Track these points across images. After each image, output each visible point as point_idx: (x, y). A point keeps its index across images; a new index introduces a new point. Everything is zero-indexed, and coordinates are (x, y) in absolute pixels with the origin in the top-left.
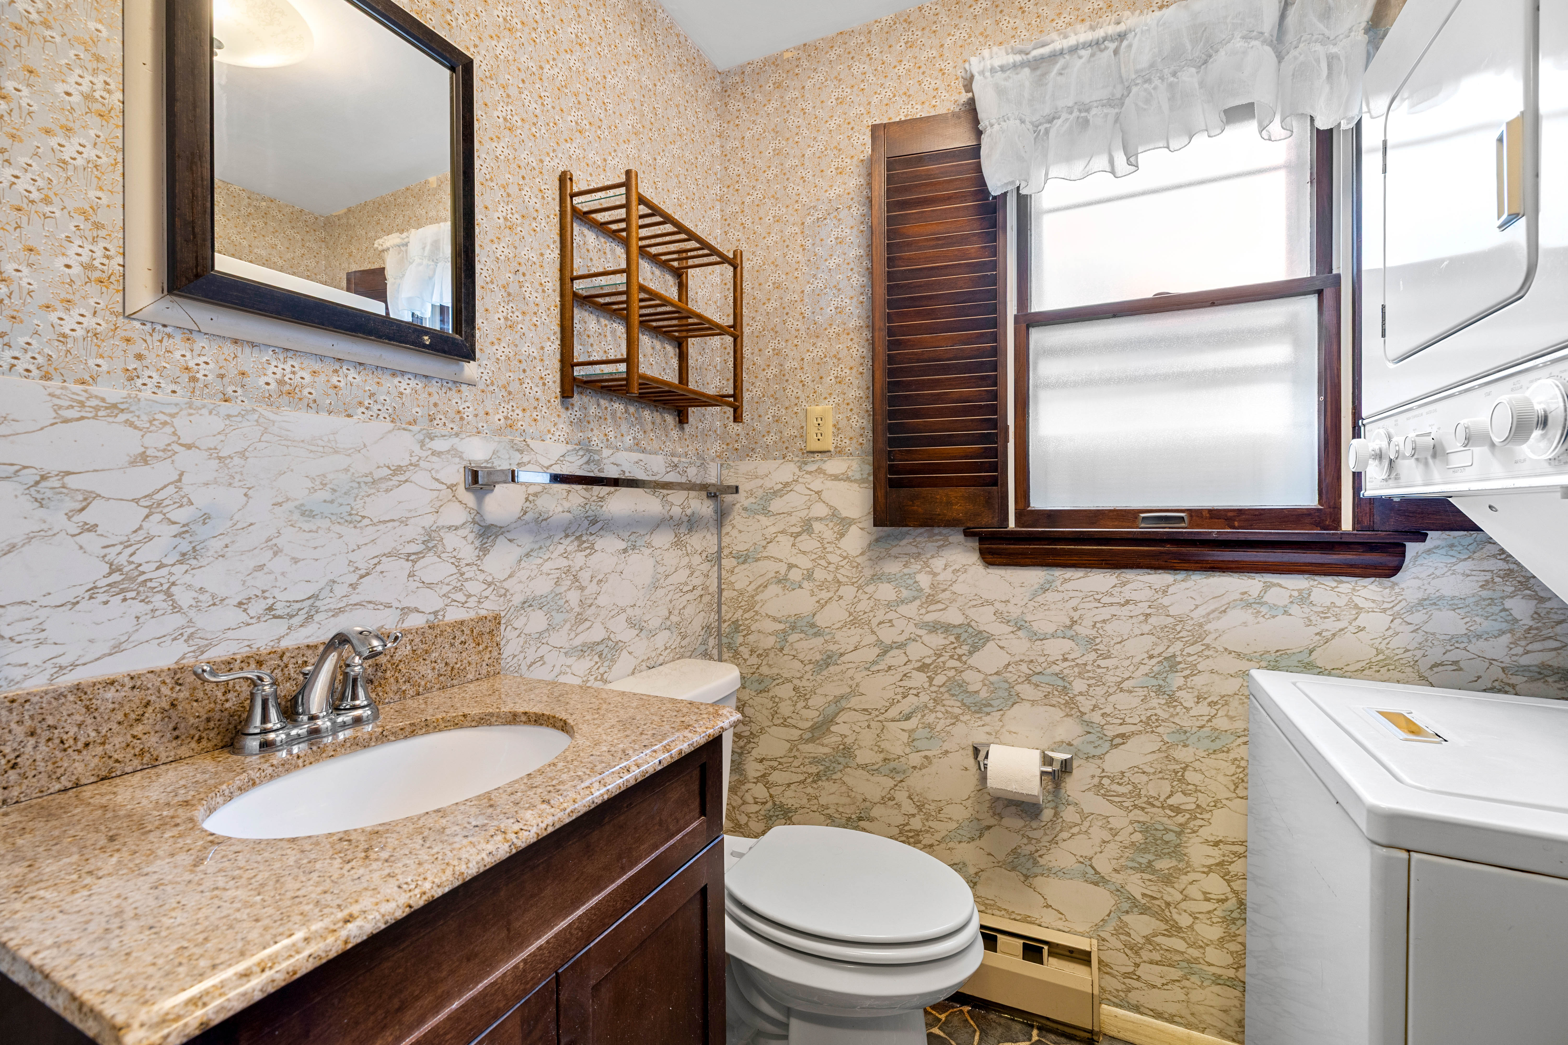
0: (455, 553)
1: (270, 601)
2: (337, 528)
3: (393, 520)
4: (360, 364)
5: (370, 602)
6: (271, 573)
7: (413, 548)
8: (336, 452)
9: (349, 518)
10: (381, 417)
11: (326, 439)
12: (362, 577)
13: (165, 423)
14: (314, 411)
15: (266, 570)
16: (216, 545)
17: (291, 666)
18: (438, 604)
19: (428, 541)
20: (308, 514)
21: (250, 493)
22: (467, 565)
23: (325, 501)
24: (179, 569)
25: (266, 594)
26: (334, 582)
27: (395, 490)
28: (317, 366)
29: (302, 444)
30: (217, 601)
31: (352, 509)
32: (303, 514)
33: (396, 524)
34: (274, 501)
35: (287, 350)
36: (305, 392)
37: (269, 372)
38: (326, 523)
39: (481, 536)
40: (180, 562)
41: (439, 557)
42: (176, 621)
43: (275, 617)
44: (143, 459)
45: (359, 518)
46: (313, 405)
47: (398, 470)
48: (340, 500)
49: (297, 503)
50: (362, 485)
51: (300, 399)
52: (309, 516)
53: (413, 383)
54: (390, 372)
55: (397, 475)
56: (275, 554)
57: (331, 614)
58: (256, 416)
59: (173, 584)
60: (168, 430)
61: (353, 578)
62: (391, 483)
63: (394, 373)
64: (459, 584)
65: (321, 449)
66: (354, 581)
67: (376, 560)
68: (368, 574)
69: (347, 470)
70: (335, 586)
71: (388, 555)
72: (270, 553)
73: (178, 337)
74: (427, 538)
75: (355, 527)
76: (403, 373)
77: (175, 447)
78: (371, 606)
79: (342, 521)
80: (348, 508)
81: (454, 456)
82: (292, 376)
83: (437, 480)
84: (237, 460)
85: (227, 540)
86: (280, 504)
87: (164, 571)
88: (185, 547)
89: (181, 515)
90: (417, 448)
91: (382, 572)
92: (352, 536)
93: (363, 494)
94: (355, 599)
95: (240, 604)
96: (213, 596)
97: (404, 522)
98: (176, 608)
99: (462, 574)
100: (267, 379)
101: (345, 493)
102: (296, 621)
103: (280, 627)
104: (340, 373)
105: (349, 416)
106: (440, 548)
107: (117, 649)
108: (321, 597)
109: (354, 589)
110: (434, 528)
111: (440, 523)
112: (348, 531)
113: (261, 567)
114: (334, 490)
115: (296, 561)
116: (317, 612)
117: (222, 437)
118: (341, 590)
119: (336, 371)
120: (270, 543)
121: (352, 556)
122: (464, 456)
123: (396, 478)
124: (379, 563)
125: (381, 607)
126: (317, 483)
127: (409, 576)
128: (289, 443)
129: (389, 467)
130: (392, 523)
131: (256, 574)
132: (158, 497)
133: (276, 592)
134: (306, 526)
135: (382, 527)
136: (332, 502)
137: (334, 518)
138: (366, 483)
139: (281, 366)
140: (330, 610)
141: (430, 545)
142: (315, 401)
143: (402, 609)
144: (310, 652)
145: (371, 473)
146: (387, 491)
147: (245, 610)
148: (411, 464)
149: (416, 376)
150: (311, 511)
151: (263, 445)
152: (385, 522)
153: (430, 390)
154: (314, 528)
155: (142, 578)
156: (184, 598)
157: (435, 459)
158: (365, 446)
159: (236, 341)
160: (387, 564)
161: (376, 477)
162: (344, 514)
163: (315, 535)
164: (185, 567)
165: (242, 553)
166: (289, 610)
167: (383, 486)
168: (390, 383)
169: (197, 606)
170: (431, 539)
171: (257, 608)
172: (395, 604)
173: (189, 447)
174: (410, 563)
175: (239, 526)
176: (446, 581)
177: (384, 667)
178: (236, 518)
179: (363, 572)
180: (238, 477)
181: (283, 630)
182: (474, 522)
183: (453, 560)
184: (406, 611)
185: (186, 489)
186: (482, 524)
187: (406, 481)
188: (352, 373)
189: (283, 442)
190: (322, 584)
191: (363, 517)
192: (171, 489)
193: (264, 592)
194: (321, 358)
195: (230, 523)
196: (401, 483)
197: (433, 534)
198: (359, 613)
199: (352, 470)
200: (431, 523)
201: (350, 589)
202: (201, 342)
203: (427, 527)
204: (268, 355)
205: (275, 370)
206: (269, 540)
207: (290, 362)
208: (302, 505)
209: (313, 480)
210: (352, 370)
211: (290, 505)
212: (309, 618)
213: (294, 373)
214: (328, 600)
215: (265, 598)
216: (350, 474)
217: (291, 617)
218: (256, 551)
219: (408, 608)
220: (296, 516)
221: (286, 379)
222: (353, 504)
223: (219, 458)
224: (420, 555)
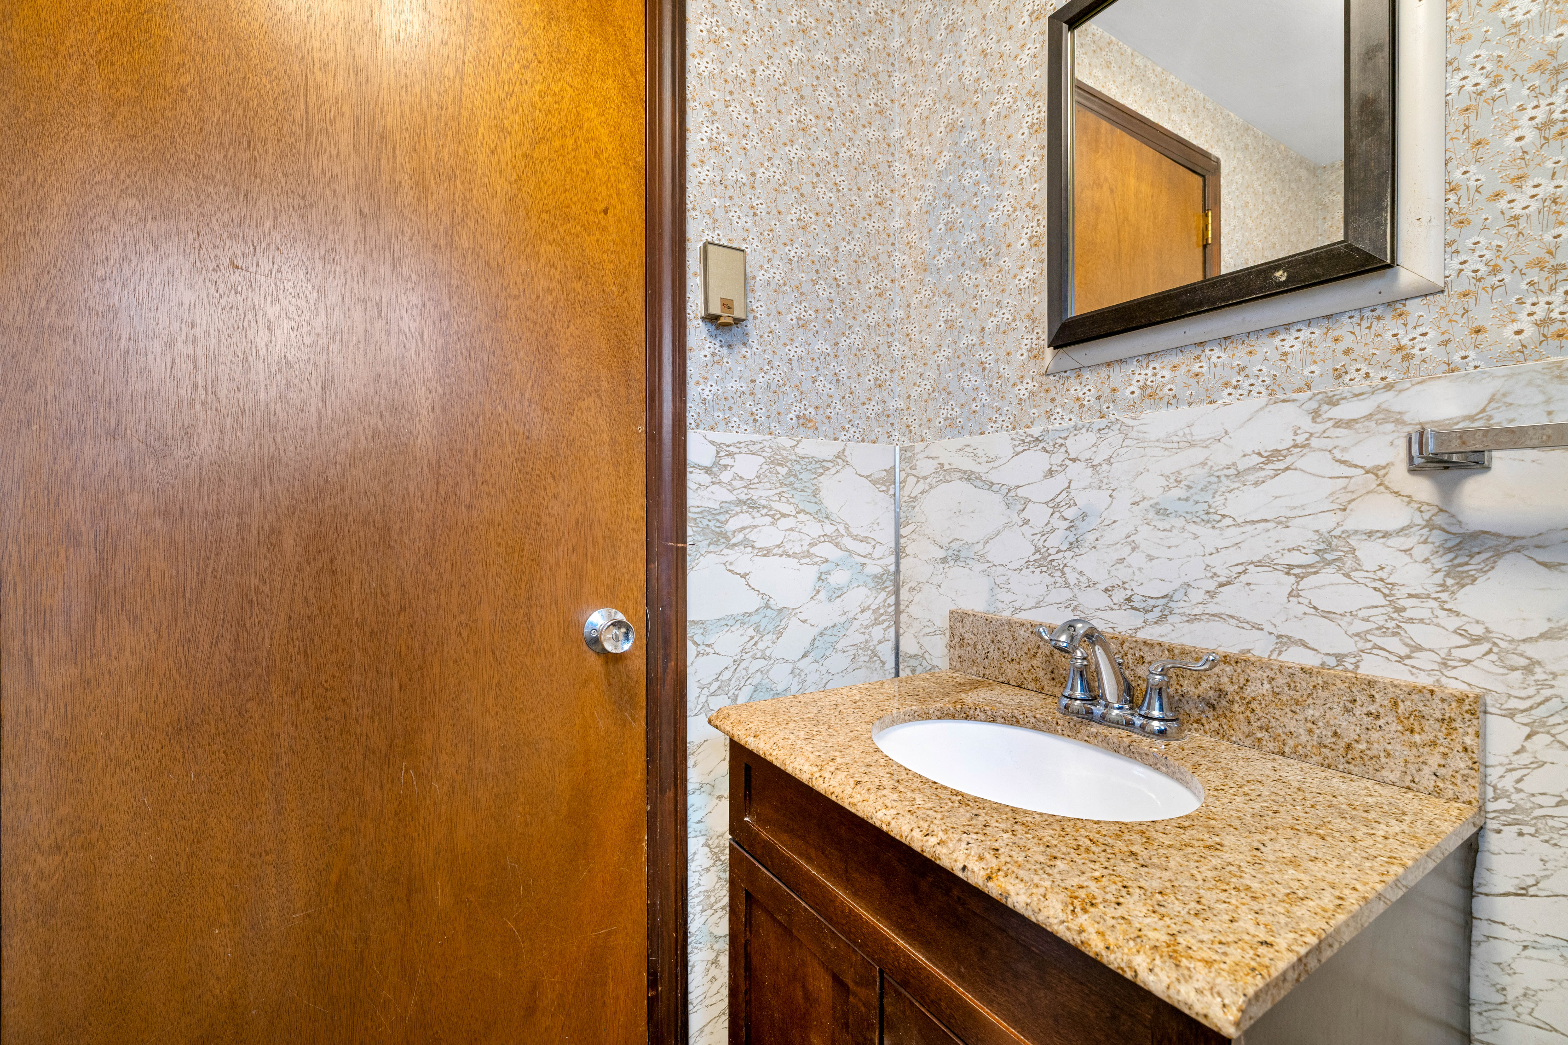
0: (1380, 574)
1: (1129, 593)
2: (1192, 528)
3: (1266, 521)
4: (1226, 338)
5: (1232, 617)
6: (1129, 566)
7: (1297, 558)
8: (1192, 445)
9: (1206, 517)
10: (1254, 393)
11: (1181, 433)
12: (1221, 585)
13: (1061, 445)
14: (1174, 407)
15: (1125, 564)
16: (1090, 537)
17: (1129, 656)
18: (1347, 646)
19: (1325, 551)
20: (1162, 512)
21: (1114, 494)
22: (1411, 596)
23: (1179, 499)
24: (1069, 554)
25: (1126, 586)
26: (1189, 585)
27: (1269, 482)
28: (1176, 359)
29: (1157, 444)
30: (1092, 584)
31: (1210, 506)
32: (1157, 513)
33: (1270, 525)
34: (1133, 500)
35: (1149, 355)
36: (1166, 390)
37: (1134, 382)
38: (1179, 522)
39: (1450, 550)
40: (1069, 549)
41: (1348, 576)
42: (1066, 594)
43: (1133, 608)
44: (1050, 473)
45: (1219, 518)
46: (1174, 401)
47: (1275, 455)
48: (1196, 498)
49: (1152, 502)
50: (1223, 479)
51: (1161, 399)
52: (1163, 515)
53: (1305, 334)
54: (1268, 332)
55: (1272, 462)
56: (1133, 550)
57: (1186, 619)
58: (1118, 426)
59: (1065, 565)
60: (1063, 449)
61: (1211, 585)
62: (1262, 474)
63: (1273, 332)
64: (1391, 624)
65: (1176, 445)
66: (1212, 589)
67: (1240, 569)
68: (1229, 583)
69: (1204, 464)
70: (1190, 590)
71: (1258, 564)
72: (1128, 549)
73: (1073, 376)
74: (1322, 546)
75: (1213, 527)
76: (1287, 327)
77: (1067, 462)
78: (1234, 622)
79: (1198, 520)
80: (1206, 506)
81: (1385, 421)
82: (1153, 378)
83: (1344, 462)
84: (1105, 467)
85: (1097, 534)
86: (1136, 503)
87: (1060, 555)
88: (1072, 539)
89: (1070, 513)
90: (1306, 423)
91: (1248, 584)
92: (1209, 537)
93: (1223, 489)
94: (1212, 608)
95: (1106, 590)
96: (1089, 580)
97: (1283, 523)
98: (1067, 584)
99: (1400, 610)
100: (1131, 389)
101: (1202, 490)
102: (1152, 617)
103: (1137, 619)
104: (1203, 358)
105: (1212, 402)
106: (1349, 563)
107: (1038, 605)
108: (1175, 599)
109: (1212, 597)
110: (1338, 532)
111: (1349, 525)
112: (1203, 531)
113: (1121, 561)
114: (1189, 487)
115: (1151, 558)
116: (1171, 613)
117: (1094, 449)
118: (1197, 596)
119: (1198, 357)
120: (1129, 539)
121: (1209, 560)
122: (1407, 418)
123: (1271, 466)
124: (1245, 572)
125: (1248, 627)
126: (1172, 480)
127: (1290, 595)
128: (1145, 444)
129: (1259, 454)
130: (1263, 524)
131: (1118, 566)
132: (1057, 500)
133: (1134, 585)
134: (1160, 525)
135: (1249, 528)
136: (1187, 499)
137: (1188, 517)
138: (1227, 476)
139: (1144, 372)
140: (1184, 614)
141: (1329, 557)
142: (1175, 396)
143: (1279, 637)
144: (1147, 649)
145: (1234, 464)
146: (1256, 484)
147: (1110, 596)
148: (1296, 446)
149: (1309, 322)
150: (1166, 509)
151: (1124, 450)
152: (1253, 522)
153: (1336, 333)
154: (1168, 527)
155: (1050, 558)
156: (1072, 578)
157: (1339, 432)
158: (1226, 433)
159: (1109, 364)
160: (1255, 574)
161: (1241, 468)
162: (1201, 513)
163: (1169, 534)
164: (1072, 554)
165: (1108, 546)
166: (1144, 605)
167: (1251, 478)
168: (1267, 347)
169: (1078, 585)
170: (1330, 548)
171: (1119, 596)
172: (1268, 627)
173: (1074, 460)
174: (1292, 579)
175: (1106, 523)
176: (1364, 613)
177: (1229, 697)
178: (1103, 516)
179: (1223, 579)
180: (1105, 481)
181: (1139, 623)
182: (1430, 525)
183: (1378, 584)
184: (1284, 641)
185: (1073, 493)
186: (1454, 529)
187: (1287, 469)
188: (1217, 352)
189: (1141, 445)
190: (1176, 584)
191: (1224, 516)
192: (1064, 494)
193: (1124, 583)
194: (1181, 349)
195: (1099, 520)
196: (1277, 473)
197: (1335, 542)
198: (1217, 626)
199: (1210, 463)
200: (1332, 525)
201: (1207, 597)
202: (1086, 374)
203: (1324, 530)
204: (1133, 366)
205: (1139, 377)
206: (1128, 537)
207: (1152, 365)
208: (1157, 503)
209: (1167, 477)
210: (1216, 349)
211: (1145, 504)
212: (1163, 617)
213: (1155, 375)
214: (1182, 604)
215: (1125, 589)
216: (1207, 467)
217: (1147, 612)
218: (1119, 546)
219: (1289, 638)
220: (1151, 514)
221: (1148, 383)
222: (1211, 501)
223: (1093, 466)
224: (1308, 570)
